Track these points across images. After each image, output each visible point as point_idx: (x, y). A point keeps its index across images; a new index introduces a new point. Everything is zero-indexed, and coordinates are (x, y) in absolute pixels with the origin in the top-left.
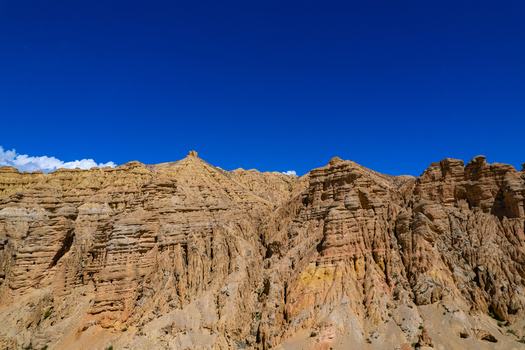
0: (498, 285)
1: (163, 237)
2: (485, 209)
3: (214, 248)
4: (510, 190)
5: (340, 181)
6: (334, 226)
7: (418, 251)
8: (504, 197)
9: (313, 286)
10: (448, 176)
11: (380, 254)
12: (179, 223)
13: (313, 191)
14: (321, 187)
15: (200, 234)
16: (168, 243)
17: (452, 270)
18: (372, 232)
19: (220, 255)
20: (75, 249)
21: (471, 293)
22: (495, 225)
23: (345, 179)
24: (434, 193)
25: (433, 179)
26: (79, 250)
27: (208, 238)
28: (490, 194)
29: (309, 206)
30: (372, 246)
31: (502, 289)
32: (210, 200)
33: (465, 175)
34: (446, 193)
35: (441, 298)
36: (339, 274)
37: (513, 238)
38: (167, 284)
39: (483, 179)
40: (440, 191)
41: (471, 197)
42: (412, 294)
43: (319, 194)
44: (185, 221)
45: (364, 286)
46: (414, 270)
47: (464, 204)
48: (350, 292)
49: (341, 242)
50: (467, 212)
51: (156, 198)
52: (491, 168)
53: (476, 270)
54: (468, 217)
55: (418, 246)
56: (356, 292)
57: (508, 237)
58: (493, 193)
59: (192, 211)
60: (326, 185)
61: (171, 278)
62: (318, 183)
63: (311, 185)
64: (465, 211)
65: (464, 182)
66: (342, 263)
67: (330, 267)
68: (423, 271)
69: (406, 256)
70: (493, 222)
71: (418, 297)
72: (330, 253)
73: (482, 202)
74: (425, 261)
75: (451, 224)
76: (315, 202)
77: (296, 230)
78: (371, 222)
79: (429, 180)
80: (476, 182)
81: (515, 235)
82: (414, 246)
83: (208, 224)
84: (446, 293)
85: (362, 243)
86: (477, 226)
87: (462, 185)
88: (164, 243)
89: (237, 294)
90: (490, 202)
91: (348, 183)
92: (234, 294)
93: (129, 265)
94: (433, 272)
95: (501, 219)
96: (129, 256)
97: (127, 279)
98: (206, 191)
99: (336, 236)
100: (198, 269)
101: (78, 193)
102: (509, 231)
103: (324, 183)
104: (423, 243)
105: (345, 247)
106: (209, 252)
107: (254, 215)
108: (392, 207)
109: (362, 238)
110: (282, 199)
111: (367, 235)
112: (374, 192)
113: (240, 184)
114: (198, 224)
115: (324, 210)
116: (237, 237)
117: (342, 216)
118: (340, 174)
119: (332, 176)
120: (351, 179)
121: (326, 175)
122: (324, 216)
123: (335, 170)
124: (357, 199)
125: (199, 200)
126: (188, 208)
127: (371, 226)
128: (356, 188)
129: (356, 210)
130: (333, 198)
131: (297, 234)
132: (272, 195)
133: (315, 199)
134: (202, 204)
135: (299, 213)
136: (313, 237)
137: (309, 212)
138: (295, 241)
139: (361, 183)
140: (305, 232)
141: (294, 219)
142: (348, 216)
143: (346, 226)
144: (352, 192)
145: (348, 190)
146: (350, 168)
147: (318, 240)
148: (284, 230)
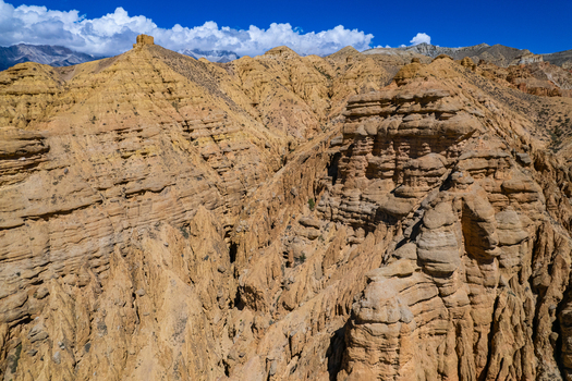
5: (416, 142)
13: (349, 153)
14: (368, 148)
18: (486, 332)
23: (428, 139)
29: (339, 186)
32: (135, 166)
43: (362, 162)
59: (70, 212)
60: (380, 141)
62: (362, 137)
63: (347, 136)
76: (350, 181)
77: (303, 246)
78: (487, 297)
91: (436, 149)
98: (131, 141)
103: (375, 137)
107: (233, 184)
108: (547, 240)
109: (452, 359)
110: (310, 122)
111: (468, 346)
112: (505, 191)
113: (234, 93)
114: (74, 250)
115: (368, 208)
116: (167, 273)
117: (405, 302)
118: (417, 120)
119: (398, 120)
120: (445, 140)
121: (384, 115)
122: (368, 224)
123: (406, 107)
124: (456, 234)
125: (104, 170)
126: (60, 206)
127: (484, 313)
128: (457, 193)
129: (448, 275)
130: (395, 178)
131: (302, 259)
132: (288, 115)
133: (352, 172)
134: (106, 183)
135: (318, 190)
136: (332, 294)
137: (335, 201)
138: (293, 288)
139: (470, 164)
140: (319, 260)
141: (306, 209)
142: (420, 294)
143: (411, 341)
144: (446, 212)
145: (431, 173)
146: (446, 105)
147: (339, 310)
148: (278, 246)
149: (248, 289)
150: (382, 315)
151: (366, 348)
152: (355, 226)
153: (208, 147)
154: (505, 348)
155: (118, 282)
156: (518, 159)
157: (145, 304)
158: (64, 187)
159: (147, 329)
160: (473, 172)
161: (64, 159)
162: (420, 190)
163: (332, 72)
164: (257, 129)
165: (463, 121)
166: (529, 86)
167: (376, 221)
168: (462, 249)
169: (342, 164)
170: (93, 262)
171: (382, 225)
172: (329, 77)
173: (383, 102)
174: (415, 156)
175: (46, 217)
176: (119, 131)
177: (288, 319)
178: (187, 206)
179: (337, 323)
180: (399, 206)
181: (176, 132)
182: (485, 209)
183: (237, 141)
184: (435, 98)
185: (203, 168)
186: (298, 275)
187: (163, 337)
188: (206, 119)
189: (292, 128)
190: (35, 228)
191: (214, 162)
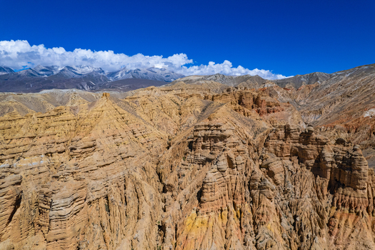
0: (305, 234)
1: (90, 194)
2: (308, 167)
3: (127, 196)
4: (324, 160)
5: (216, 139)
6: (209, 187)
7: (262, 207)
8: (320, 161)
9: (194, 233)
10: (288, 138)
11: (238, 205)
12: (101, 178)
13: (196, 142)
14: (202, 140)
15: (116, 185)
16: (95, 198)
17: (281, 221)
18: (234, 185)
19: (132, 202)
20: (24, 204)
21: (289, 239)
22: (312, 182)
24: (278, 149)
25: (278, 138)
26: (27, 205)
27: (122, 188)
28: (313, 157)
29: (193, 152)
30: (233, 196)
31: (308, 237)
32: (122, 148)
33: (299, 139)
34: (285, 150)
35: (271, 246)
36: (211, 224)
37: (320, 194)
38: (97, 236)
39: (310, 146)
40: (282, 149)
41: (300, 155)
42: (255, 241)
43: (200, 145)
44: (105, 176)
45: (226, 232)
46: (258, 221)
47: (295, 159)
48: (217, 240)
49: (213, 198)
50: (297, 166)
51: (82, 159)
52: (316, 139)
53: (295, 217)
54: (297, 171)
55: (262, 203)
56: (221, 238)
57: (317, 192)
58: (314, 156)
60: (205, 138)
61: (99, 230)
62: (200, 137)
63: (195, 136)
64: (295, 165)
65: (298, 145)
66: (213, 213)
67: (205, 217)
68: (263, 224)
69: (254, 208)
70: (311, 179)
71: (258, 245)
72: (206, 207)
73: (307, 161)
74: (265, 216)
75: (285, 176)
76: (197, 151)
77: (184, 172)
78: (234, 177)
79: (275, 138)
80: (305, 147)
81: (322, 191)
82: (260, 203)
83: (121, 174)
84: (274, 243)
85: (227, 196)
86: (300, 180)
87: (296, 147)
88: (91, 199)
89: (144, 239)
90: (311, 163)
91: (221, 141)
92: (142, 239)
93: (68, 229)
94: (269, 226)
95: (316, 177)
96: (67, 222)
97: (68, 239)
98: (119, 139)
99: (210, 194)
100: (117, 218)
101: (18, 143)
102: (319, 188)
103: (204, 137)
104: (265, 201)
105: (216, 202)
106: (124, 200)
107: (154, 153)
108: (248, 163)
109: (227, 191)
110: (174, 127)
111: (230, 188)
112: (238, 151)
113: (143, 115)
114: (114, 176)
115: (203, 158)
116: (143, 182)
117: (215, 178)
118: (215, 132)
119: (210, 132)
120: (223, 138)
121: (206, 130)
122: (203, 163)
123: (212, 128)
124: (226, 162)
125: (114, 150)
126: (106, 163)
127: (234, 181)
128: (226, 152)
129: (224, 171)
130: (210, 149)
131: (184, 175)
132: (166, 125)
133: (197, 148)
134: (116, 155)
135: (186, 154)
136: (195, 183)
137: (192, 157)
138: (183, 184)
139: (229, 145)
140: (190, 175)
141: (182, 160)
142: (218, 177)
143: (217, 186)
144: (223, 157)
145: (220, 147)
146: (223, 128)
147: (198, 187)
148: (175, 173)
149: (169, 185)
150: (210, 181)
151: (207, 189)
152: (199, 164)
154: (238, 188)
156: (243, 143)
158: (105, 156)
160: (230, 147)
161: (101, 147)
162: (217, 152)
163: (179, 103)
164: (156, 132)
165: (227, 133)
166: (267, 100)
167: (206, 162)
168: (228, 166)
169: (194, 145)
171: (208, 163)
172: (178, 104)
173: (205, 126)
174: (215, 143)
176: (113, 136)
177: (182, 192)
178: (142, 161)
179: (198, 190)
180: (212, 157)
181: (131, 135)
182: (232, 156)
183: (152, 137)
184: (220, 126)
185: (144, 148)
186: (183, 180)
187: (147, 199)
188: (139, 129)
189: (168, 130)
190: (101, 170)
191: (146, 145)
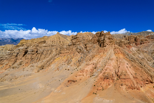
32: (53, 44)
33: (99, 36)
34: (95, 41)
59: (47, 46)
87: (98, 39)
97: (29, 59)
125: (50, 44)
153: (62, 43)
155: (50, 51)
157: (51, 53)
159: (51, 54)
161: (47, 43)
170: (48, 50)
175: (45, 47)
176: (53, 41)
178: (57, 47)
181: (59, 42)
188: (63, 41)
190: (44, 47)
191: (62, 45)
